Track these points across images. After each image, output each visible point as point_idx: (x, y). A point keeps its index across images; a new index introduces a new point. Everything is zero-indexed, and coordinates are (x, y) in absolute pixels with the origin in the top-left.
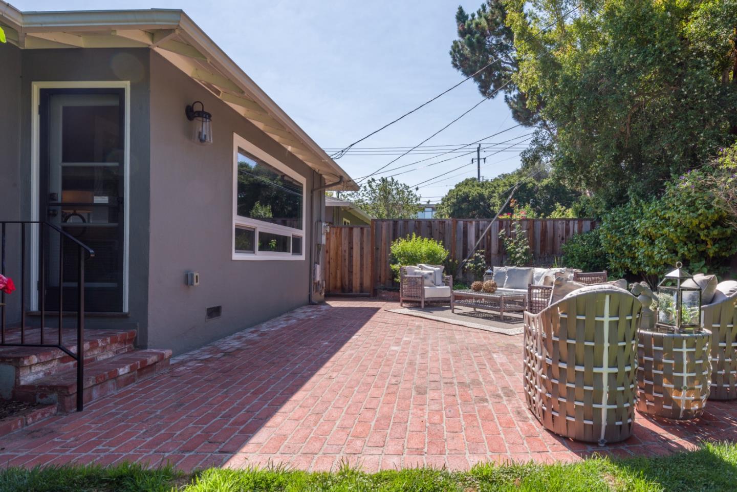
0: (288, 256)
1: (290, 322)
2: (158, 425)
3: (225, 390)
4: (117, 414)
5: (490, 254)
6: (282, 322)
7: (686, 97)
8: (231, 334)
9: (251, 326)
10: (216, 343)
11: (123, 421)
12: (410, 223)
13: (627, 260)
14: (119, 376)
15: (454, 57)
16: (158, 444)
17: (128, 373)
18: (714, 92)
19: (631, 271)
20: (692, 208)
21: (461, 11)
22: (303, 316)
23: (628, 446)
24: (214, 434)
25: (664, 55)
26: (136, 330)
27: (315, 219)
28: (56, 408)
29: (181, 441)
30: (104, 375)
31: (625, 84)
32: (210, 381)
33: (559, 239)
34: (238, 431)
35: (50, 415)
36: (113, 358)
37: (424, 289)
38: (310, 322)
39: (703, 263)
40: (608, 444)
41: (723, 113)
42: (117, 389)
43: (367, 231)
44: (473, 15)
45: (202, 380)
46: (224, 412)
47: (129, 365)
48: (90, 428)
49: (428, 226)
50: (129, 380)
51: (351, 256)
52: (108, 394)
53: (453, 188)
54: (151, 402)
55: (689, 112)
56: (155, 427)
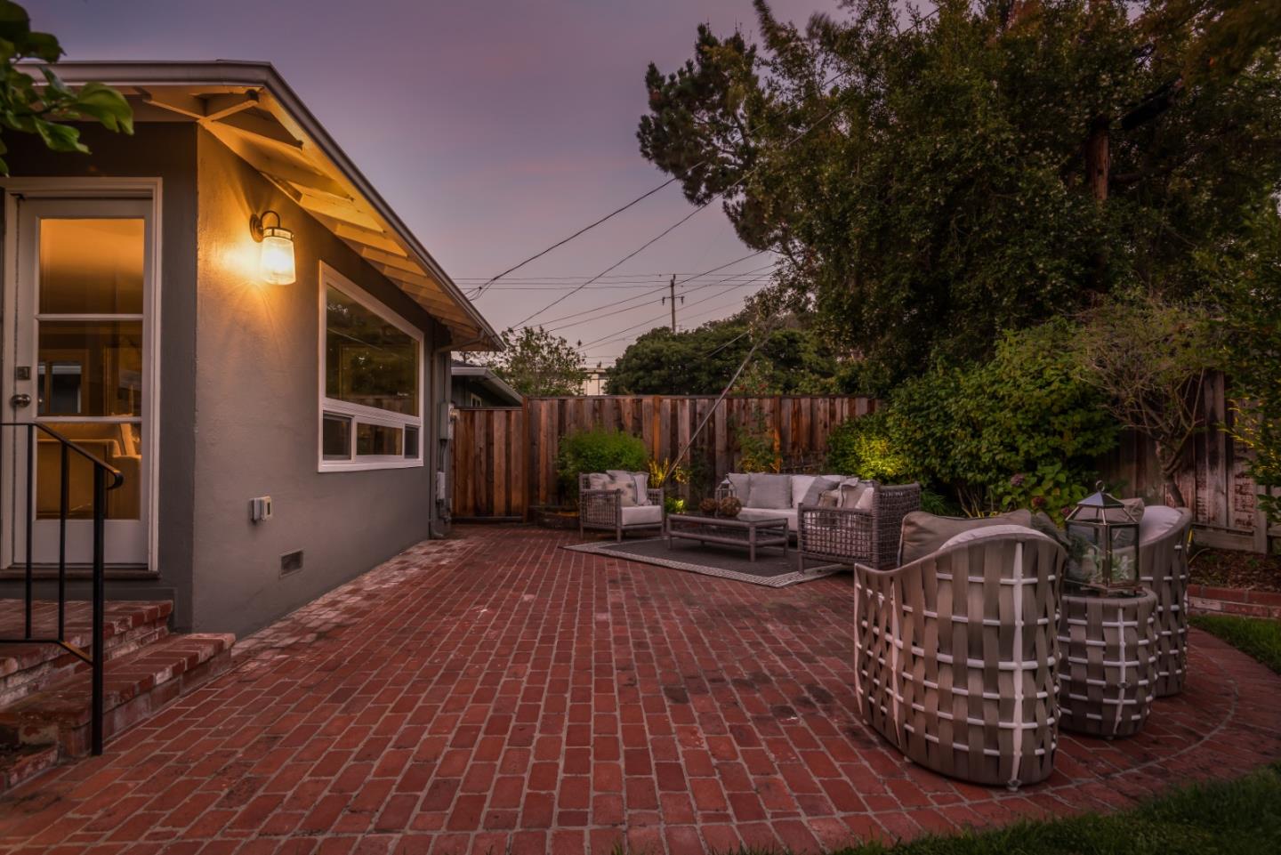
0: (398, 462)
1: (409, 572)
2: (248, 780)
3: (343, 705)
4: (167, 758)
5: (714, 451)
6: (396, 573)
7: (1020, 210)
8: (316, 597)
9: (346, 581)
10: (296, 615)
11: (182, 773)
12: (585, 402)
13: (933, 461)
14: (155, 687)
15: (643, 141)
16: (260, 820)
17: (170, 679)
18: (1062, 202)
19: (939, 479)
20: (1039, 382)
21: (653, 70)
22: (426, 561)
23: (1053, 789)
24: (355, 794)
25: (989, 146)
26: (171, 601)
27: (437, 399)
28: (56, 752)
29: (299, 811)
30: (133, 687)
31: (927, 189)
32: (309, 688)
33: (821, 426)
34: (394, 787)
35: (47, 766)
36: (136, 652)
37: (621, 511)
38: (443, 570)
39: (1058, 466)
40: (1022, 787)
41: (1077, 235)
42: (153, 710)
43: (517, 415)
44: (672, 77)
45: (295, 687)
46: (356, 750)
47: (171, 666)
48: (124, 789)
49: (615, 408)
50: (170, 692)
51: (490, 456)
52: (139, 720)
53: (635, 343)
54: (218, 733)
55: (1026, 233)
56: (244, 783)
